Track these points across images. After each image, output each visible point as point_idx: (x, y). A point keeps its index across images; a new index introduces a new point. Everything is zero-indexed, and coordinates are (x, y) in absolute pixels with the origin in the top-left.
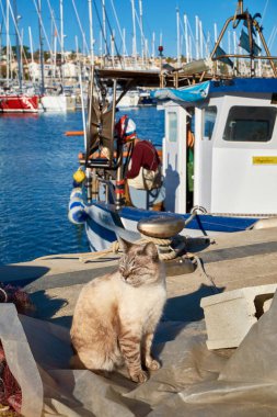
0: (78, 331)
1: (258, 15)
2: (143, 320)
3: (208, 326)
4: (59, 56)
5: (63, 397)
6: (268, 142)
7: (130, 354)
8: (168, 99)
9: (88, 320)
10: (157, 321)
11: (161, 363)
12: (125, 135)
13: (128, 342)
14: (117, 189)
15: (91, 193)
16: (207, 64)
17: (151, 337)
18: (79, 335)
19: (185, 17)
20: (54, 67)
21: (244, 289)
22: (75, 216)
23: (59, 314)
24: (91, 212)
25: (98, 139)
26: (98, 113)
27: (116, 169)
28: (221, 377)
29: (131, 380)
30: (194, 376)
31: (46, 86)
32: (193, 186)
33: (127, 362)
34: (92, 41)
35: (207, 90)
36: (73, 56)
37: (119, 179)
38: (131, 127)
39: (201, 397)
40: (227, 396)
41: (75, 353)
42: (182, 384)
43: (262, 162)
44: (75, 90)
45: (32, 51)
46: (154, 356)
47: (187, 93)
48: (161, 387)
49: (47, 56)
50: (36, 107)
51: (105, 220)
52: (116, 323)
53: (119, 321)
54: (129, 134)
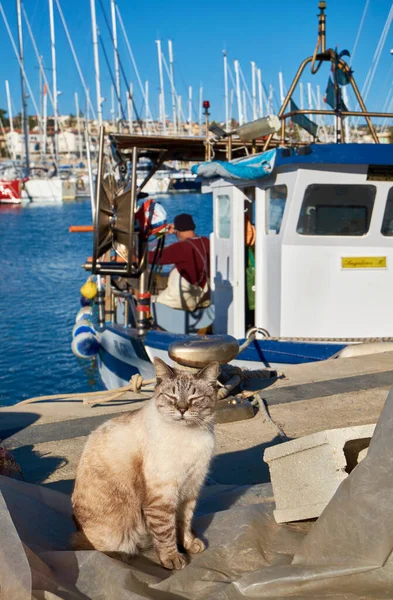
0: (82, 496)
1: (346, 53)
2: (180, 480)
3: (276, 490)
4: (51, 123)
5: (60, 588)
6: (364, 236)
7: (161, 530)
8: (216, 177)
9: (97, 481)
10: (200, 482)
11: (206, 543)
12: (151, 227)
13: (157, 513)
14: (140, 306)
15: (105, 312)
16: (271, 125)
17: (193, 504)
18: (84, 503)
19: (236, 63)
20: (43, 138)
21: (327, 432)
22: (81, 346)
23: (54, 478)
24: (104, 340)
25: (110, 234)
26: (111, 196)
27: (137, 276)
28: (296, 560)
29: (162, 566)
30: (256, 559)
31: (32, 165)
32: (254, 303)
33: (156, 541)
34: (100, 100)
35: (272, 162)
36: (71, 123)
37: (142, 291)
38: (159, 216)
39: (268, 587)
40: (306, 586)
41: (79, 528)
42: (239, 571)
43: (355, 265)
44: (76, 171)
45: (10, 116)
46: (197, 532)
47: (243, 167)
48: (208, 574)
49: (33, 123)
50: (17, 195)
51: (124, 351)
52: (140, 485)
53: (144, 482)
54: (156, 226)
